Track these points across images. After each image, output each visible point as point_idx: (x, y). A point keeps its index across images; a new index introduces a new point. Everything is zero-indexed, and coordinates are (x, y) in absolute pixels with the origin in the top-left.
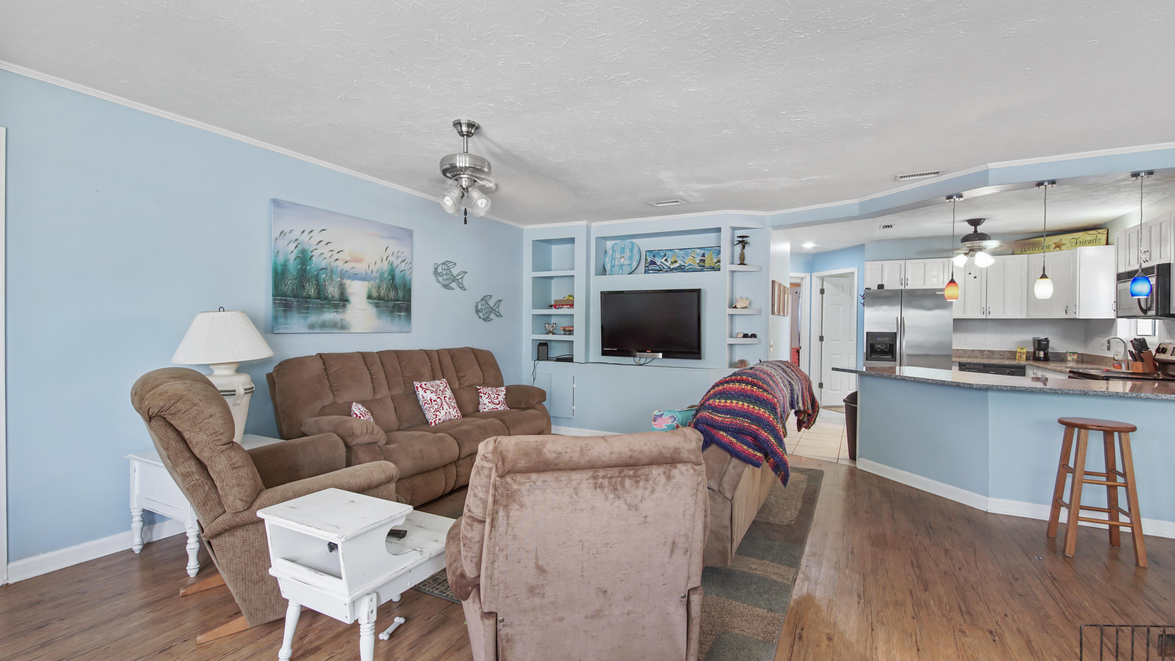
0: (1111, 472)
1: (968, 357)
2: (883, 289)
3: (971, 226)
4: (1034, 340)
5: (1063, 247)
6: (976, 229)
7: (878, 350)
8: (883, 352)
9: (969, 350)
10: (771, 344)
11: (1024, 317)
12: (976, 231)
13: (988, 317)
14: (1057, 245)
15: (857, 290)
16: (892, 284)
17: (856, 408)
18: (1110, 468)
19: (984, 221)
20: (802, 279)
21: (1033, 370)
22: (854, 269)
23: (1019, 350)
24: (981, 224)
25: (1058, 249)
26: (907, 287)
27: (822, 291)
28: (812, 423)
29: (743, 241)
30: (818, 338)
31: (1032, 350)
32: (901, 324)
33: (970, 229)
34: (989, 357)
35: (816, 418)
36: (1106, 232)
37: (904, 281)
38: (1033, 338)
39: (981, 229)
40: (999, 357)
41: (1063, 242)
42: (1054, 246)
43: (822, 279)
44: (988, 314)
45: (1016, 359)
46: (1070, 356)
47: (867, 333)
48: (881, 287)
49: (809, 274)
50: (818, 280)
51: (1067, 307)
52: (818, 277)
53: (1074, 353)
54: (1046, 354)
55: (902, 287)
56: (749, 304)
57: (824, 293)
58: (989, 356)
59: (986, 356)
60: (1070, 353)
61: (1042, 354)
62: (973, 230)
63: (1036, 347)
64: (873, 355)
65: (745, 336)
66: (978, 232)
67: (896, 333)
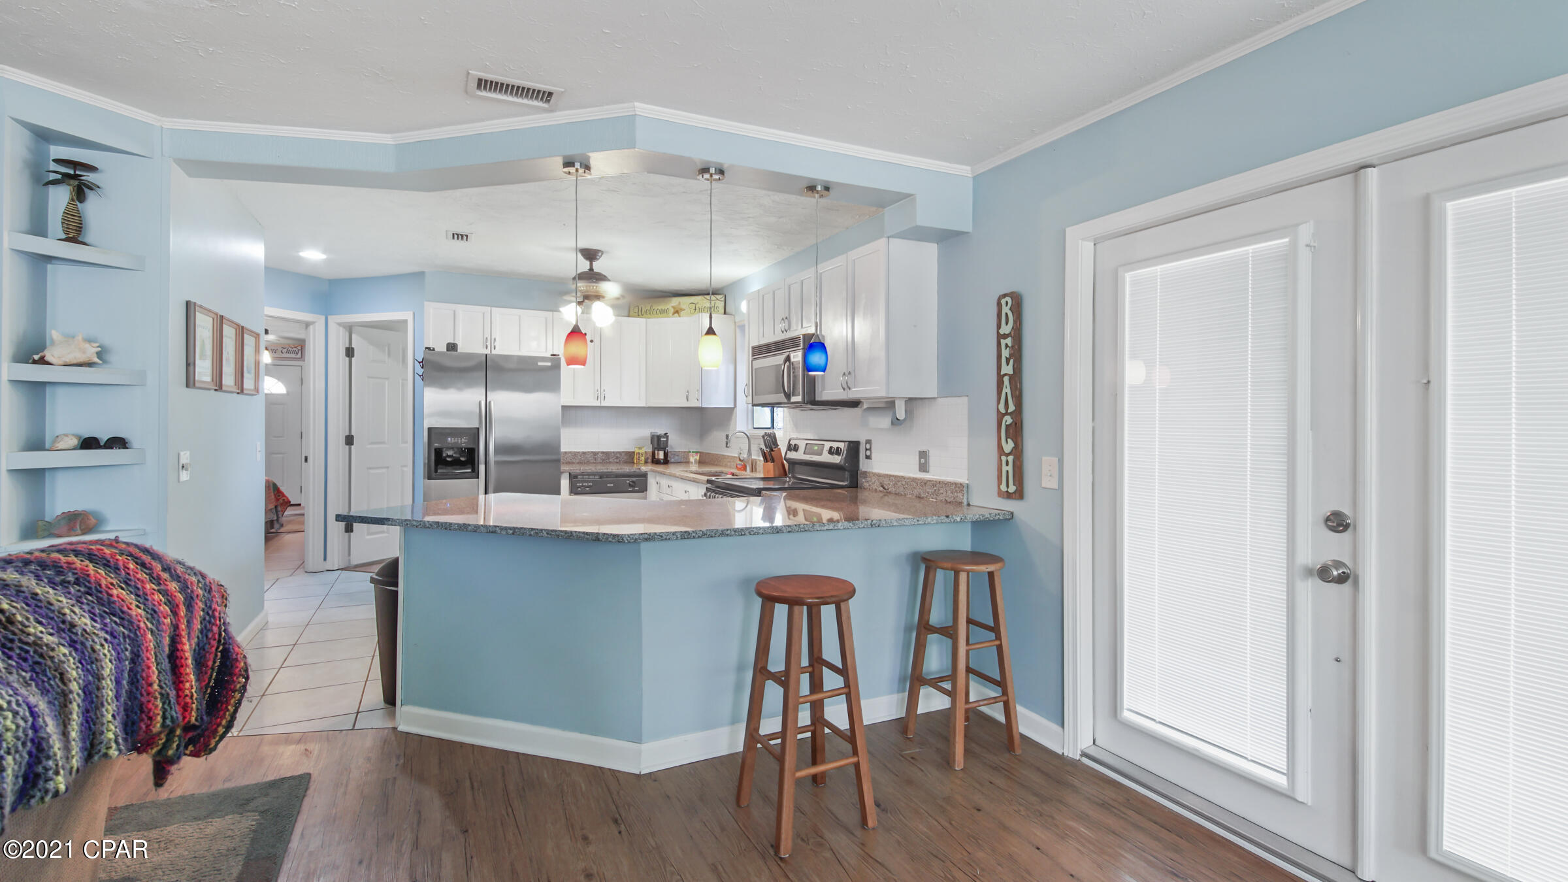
0: (817, 662)
1: (578, 463)
2: (457, 351)
3: (585, 260)
4: (653, 437)
5: (682, 313)
6: (591, 265)
7: (449, 459)
8: (456, 463)
9: (579, 452)
10: (183, 461)
11: (643, 405)
12: (591, 269)
13: (604, 404)
14: (676, 310)
15: (413, 353)
16: (470, 345)
17: (397, 592)
18: (816, 656)
19: (602, 254)
20: (307, 325)
21: (655, 478)
22: (407, 316)
23: (637, 451)
24: (598, 259)
25: (676, 315)
26: (494, 352)
27: (350, 352)
28: (221, 730)
29: (75, 177)
30: (342, 440)
31: (650, 450)
32: (487, 416)
33: (584, 265)
34: (603, 462)
35: (236, 711)
36: (723, 299)
37: (490, 342)
38: (651, 433)
39: (598, 266)
40: (615, 460)
41: (683, 307)
42: (672, 310)
43: (350, 329)
44: (602, 401)
45: (633, 462)
46: (693, 457)
47: (430, 429)
48: (452, 347)
49: (323, 318)
50: (341, 329)
51: (688, 392)
52: (340, 324)
53: (697, 453)
54: (666, 455)
55: (488, 352)
56: (99, 355)
57: (353, 356)
58: (603, 460)
59: (599, 460)
60: (693, 452)
61: (661, 455)
62: (589, 268)
63: (656, 446)
64: (441, 468)
65: (89, 443)
66: (595, 271)
67: (478, 429)
